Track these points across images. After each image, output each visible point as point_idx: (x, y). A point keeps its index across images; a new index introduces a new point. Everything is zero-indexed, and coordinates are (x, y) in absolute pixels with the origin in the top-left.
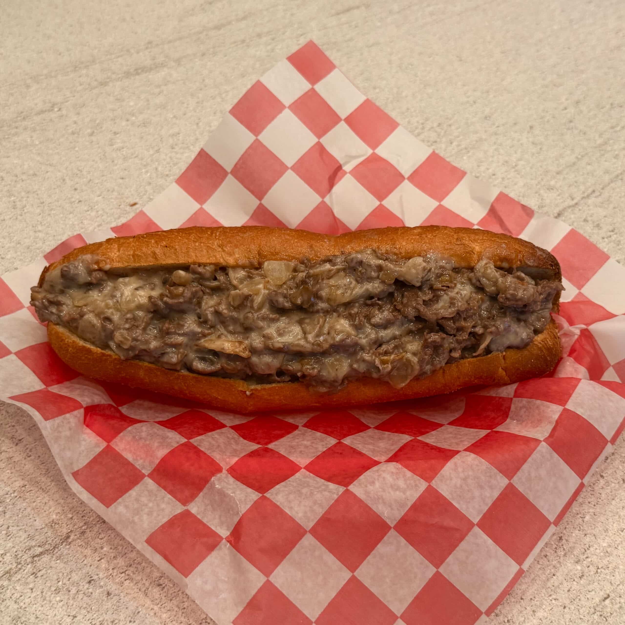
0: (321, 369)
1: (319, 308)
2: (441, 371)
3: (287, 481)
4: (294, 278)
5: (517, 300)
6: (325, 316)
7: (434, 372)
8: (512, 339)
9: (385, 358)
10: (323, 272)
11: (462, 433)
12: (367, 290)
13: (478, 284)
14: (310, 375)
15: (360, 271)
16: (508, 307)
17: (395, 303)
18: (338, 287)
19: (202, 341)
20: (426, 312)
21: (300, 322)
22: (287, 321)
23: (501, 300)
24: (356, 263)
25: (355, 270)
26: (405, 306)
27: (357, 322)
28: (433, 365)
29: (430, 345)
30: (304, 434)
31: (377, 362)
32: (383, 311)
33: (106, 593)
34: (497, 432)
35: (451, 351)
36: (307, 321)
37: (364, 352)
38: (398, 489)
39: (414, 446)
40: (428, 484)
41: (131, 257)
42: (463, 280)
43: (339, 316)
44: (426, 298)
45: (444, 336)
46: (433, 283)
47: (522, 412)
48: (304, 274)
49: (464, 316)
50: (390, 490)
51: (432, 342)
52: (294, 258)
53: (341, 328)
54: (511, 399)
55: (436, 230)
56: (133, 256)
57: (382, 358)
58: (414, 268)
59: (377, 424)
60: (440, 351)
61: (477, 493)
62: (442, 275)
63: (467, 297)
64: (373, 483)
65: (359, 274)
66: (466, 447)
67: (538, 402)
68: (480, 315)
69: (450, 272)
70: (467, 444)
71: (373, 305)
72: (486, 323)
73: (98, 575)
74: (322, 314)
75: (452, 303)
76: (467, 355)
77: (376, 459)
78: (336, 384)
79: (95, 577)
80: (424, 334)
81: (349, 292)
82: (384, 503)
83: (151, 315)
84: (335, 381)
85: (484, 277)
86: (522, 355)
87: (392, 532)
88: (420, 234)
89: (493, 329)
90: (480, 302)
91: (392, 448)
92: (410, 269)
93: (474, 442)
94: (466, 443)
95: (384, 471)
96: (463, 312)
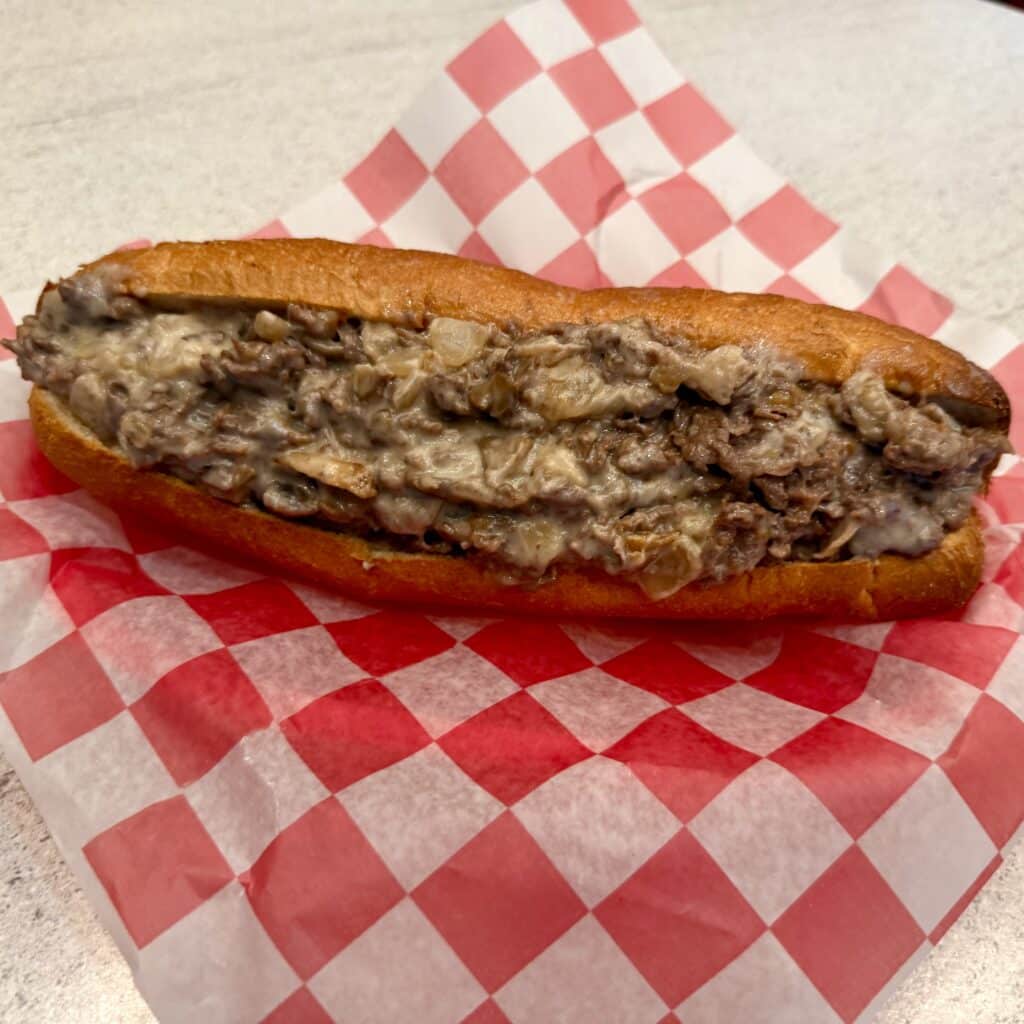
0: (508, 541)
1: (522, 420)
2: (746, 578)
3: (393, 767)
4: (484, 357)
5: (924, 460)
6: (532, 438)
7: (731, 578)
8: (898, 537)
9: (636, 538)
10: (541, 352)
11: (768, 709)
12: (621, 398)
13: (846, 416)
14: (482, 550)
15: (613, 360)
16: (901, 472)
17: (673, 433)
18: (564, 386)
19: (288, 452)
20: (733, 458)
21: (482, 444)
22: (458, 437)
23: (891, 455)
24: (607, 342)
25: (603, 356)
26: (692, 440)
27: (591, 459)
28: (730, 563)
29: (731, 526)
30: (458, 662)
31: (619, 544)
32: (648, 445)
33: (33, 911)
34: (841, 723)
35: (770, 543)
36: (496, 443)
37: (597, 520)
38: (617, 826)
39: (666, 726)
40: (681, 826)
41: (188, 277)
42: (816, 406)
43: (558, 442)
44: (737, 431)
45: (762, 511)
46: (755, 402)
47: (895, 686)
48: (504, 352)
49: (808, 476)
50: (600, 828)
51: (735, 519)
52: (492, 319)
53: (558, 467)
54: (876, 655)
55: (775, 303)
56: (192, 275)
57: (630, 537)
58: (722, 368)
59: (606, 659)
60: (751, 539)
61: (782, 860)
62: (775, 390)
63: (820, 441)
64: (565, 805)
65: (610, 363)
66: (773, 750)
67: (932, 672)
68: (840, 481)
69: (794, 386)
70: (777, 741)
71: (628, 430)
72: (851, 497)
73: (31, 870)
74: (524, 434)
75: (788, 448)
76: (801, 555)
77: (586, 743)
78: (534, 574)
79: (25, 874)
80: (721, 503)
81: (585, 397)
82: (581, 853)
83: (199, 391)
84: (532, 568)
85: (860, 404)
86: (912, 571)
87: (589, 921)
88: (743, 306)
89: (864, 511)
90: (845, 453)
91: (625, 721)
92: (713, 368)
93: (791, 737)
94: (774, 738)
95: (594, 780)
96: (808, 468)
